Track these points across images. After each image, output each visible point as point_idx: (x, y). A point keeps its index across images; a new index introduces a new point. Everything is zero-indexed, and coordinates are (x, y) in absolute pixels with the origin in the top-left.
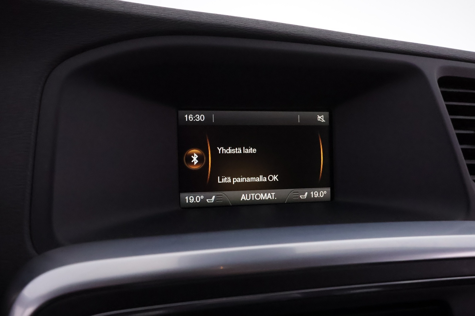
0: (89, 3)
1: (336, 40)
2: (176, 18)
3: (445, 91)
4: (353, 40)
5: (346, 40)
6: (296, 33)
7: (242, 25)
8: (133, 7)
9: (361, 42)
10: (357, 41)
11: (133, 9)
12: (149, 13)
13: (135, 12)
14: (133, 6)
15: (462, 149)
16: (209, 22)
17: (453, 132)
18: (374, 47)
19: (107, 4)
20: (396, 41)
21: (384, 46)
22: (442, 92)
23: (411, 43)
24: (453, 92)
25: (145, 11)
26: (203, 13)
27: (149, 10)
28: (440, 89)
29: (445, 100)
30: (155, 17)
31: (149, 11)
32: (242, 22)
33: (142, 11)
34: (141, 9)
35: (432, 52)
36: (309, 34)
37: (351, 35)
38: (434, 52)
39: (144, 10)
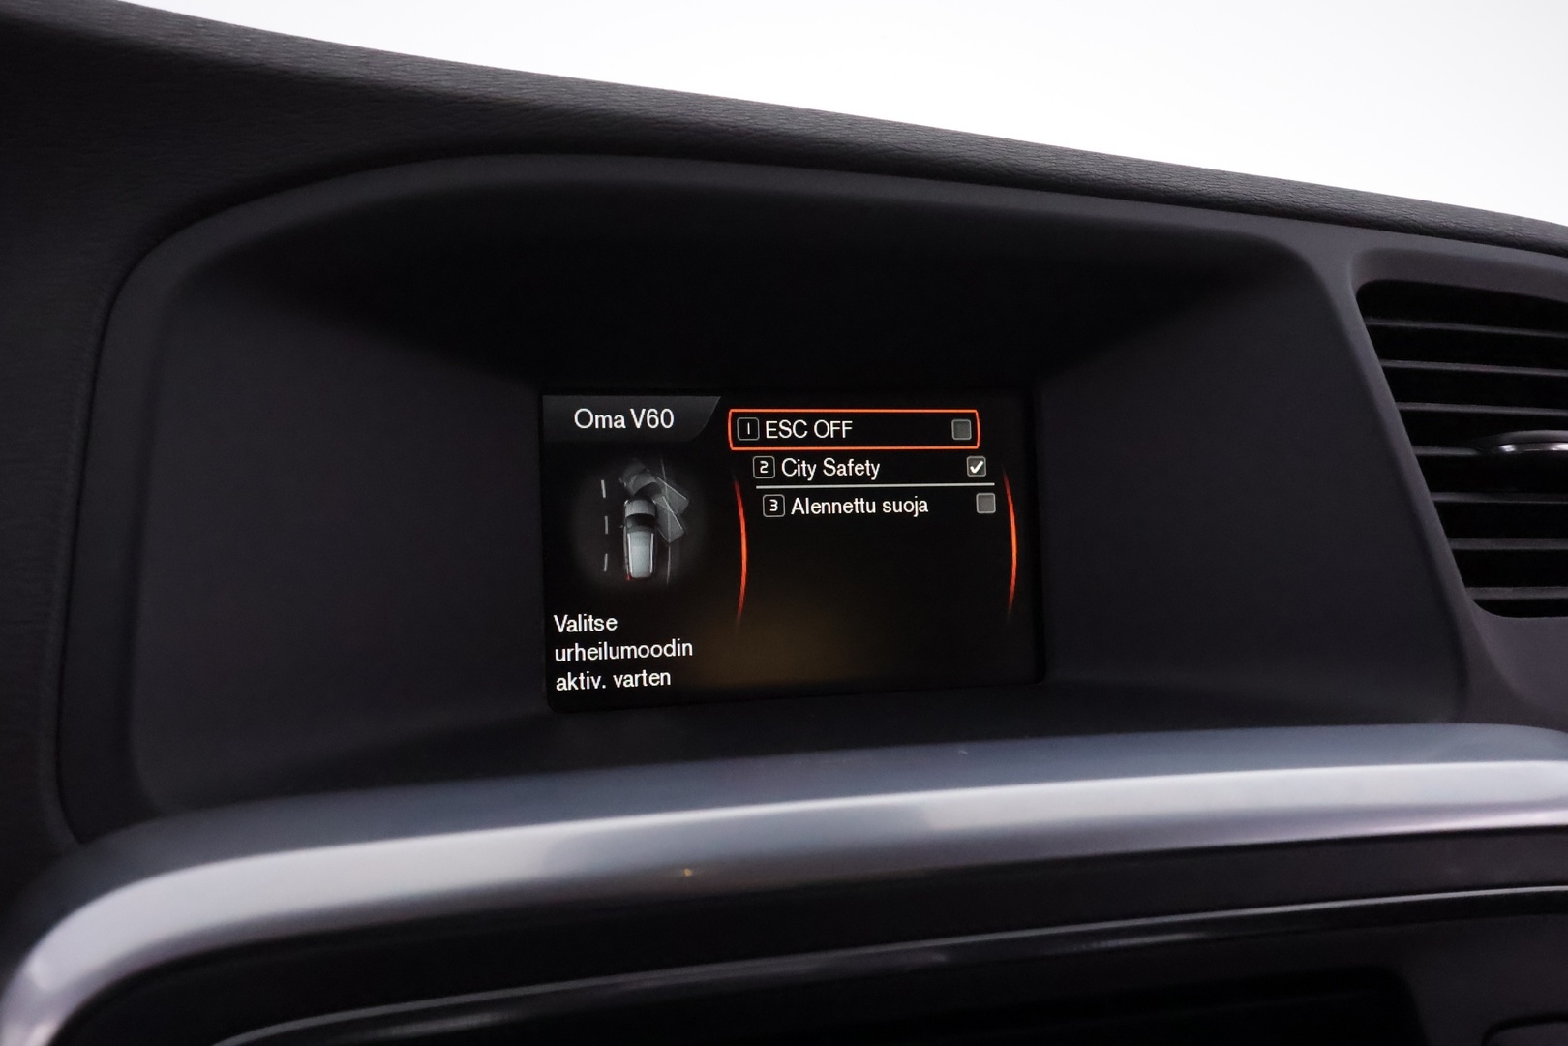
0: (260, 53)
1: (1035, 170)
2: (535, 100)
3: (1381, 328)
4: (1092, 171)
5: (1068, 169)
6: (910, 148)
7: (743, 121)
8: (397, 65)
9: (1115, 177)
10: (1099, 173)
11: (399, 73)
12: (449, 84)
13: (404, 79)
14: (399, 63)
15: (1439, 505)
16: (638, 113)
17: (1408, 454)
18: (1158, 190)
19: (314, 57)
20: (1224, 173)
21: (1189, 188)
22: (1371, 330)
23: (1272, 179)
24: (1407, 329)
25: (434, 78)
26: (620, 85)
27: (448, 74)
28: (1365, 320)
29: (1382, 355)
30: (465, 98)
31: (447, 78)
32: (741, 114)
33: (429, 79)
34: (424, 72)
35: (1336, 206)
36: (949, 150)
37: (1084, 155)
38: (1345, 207)
39: (431, 75)
